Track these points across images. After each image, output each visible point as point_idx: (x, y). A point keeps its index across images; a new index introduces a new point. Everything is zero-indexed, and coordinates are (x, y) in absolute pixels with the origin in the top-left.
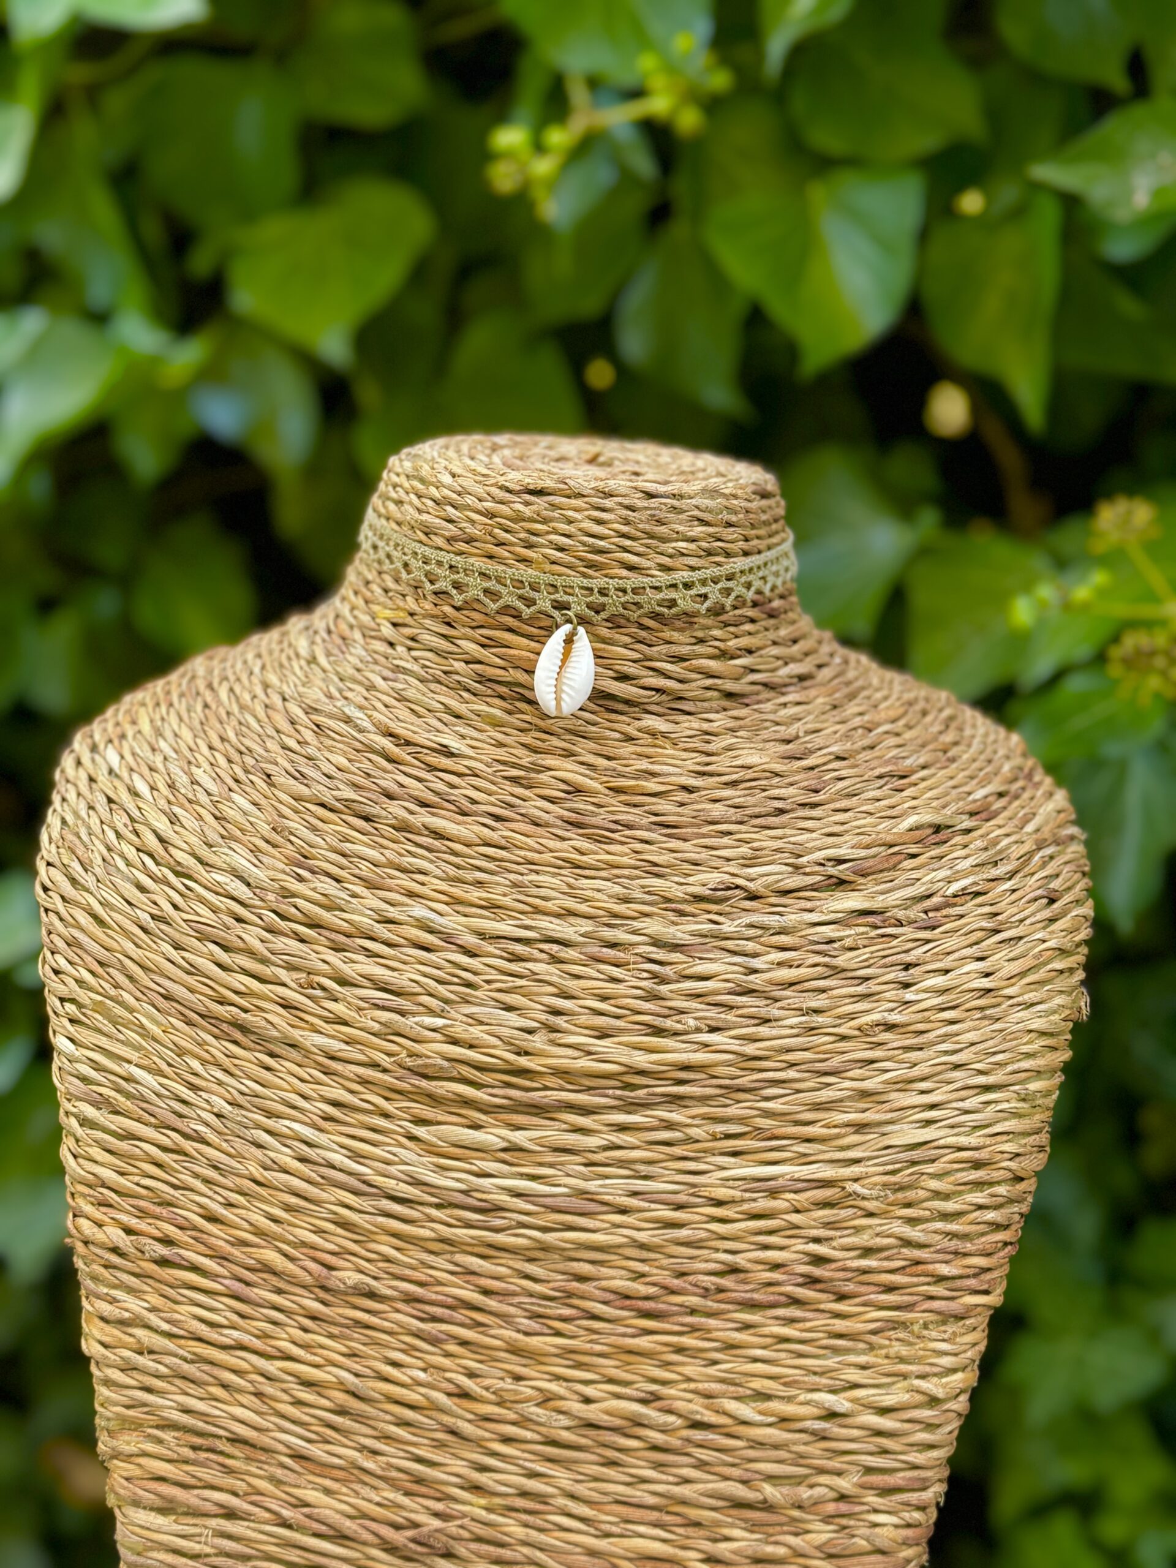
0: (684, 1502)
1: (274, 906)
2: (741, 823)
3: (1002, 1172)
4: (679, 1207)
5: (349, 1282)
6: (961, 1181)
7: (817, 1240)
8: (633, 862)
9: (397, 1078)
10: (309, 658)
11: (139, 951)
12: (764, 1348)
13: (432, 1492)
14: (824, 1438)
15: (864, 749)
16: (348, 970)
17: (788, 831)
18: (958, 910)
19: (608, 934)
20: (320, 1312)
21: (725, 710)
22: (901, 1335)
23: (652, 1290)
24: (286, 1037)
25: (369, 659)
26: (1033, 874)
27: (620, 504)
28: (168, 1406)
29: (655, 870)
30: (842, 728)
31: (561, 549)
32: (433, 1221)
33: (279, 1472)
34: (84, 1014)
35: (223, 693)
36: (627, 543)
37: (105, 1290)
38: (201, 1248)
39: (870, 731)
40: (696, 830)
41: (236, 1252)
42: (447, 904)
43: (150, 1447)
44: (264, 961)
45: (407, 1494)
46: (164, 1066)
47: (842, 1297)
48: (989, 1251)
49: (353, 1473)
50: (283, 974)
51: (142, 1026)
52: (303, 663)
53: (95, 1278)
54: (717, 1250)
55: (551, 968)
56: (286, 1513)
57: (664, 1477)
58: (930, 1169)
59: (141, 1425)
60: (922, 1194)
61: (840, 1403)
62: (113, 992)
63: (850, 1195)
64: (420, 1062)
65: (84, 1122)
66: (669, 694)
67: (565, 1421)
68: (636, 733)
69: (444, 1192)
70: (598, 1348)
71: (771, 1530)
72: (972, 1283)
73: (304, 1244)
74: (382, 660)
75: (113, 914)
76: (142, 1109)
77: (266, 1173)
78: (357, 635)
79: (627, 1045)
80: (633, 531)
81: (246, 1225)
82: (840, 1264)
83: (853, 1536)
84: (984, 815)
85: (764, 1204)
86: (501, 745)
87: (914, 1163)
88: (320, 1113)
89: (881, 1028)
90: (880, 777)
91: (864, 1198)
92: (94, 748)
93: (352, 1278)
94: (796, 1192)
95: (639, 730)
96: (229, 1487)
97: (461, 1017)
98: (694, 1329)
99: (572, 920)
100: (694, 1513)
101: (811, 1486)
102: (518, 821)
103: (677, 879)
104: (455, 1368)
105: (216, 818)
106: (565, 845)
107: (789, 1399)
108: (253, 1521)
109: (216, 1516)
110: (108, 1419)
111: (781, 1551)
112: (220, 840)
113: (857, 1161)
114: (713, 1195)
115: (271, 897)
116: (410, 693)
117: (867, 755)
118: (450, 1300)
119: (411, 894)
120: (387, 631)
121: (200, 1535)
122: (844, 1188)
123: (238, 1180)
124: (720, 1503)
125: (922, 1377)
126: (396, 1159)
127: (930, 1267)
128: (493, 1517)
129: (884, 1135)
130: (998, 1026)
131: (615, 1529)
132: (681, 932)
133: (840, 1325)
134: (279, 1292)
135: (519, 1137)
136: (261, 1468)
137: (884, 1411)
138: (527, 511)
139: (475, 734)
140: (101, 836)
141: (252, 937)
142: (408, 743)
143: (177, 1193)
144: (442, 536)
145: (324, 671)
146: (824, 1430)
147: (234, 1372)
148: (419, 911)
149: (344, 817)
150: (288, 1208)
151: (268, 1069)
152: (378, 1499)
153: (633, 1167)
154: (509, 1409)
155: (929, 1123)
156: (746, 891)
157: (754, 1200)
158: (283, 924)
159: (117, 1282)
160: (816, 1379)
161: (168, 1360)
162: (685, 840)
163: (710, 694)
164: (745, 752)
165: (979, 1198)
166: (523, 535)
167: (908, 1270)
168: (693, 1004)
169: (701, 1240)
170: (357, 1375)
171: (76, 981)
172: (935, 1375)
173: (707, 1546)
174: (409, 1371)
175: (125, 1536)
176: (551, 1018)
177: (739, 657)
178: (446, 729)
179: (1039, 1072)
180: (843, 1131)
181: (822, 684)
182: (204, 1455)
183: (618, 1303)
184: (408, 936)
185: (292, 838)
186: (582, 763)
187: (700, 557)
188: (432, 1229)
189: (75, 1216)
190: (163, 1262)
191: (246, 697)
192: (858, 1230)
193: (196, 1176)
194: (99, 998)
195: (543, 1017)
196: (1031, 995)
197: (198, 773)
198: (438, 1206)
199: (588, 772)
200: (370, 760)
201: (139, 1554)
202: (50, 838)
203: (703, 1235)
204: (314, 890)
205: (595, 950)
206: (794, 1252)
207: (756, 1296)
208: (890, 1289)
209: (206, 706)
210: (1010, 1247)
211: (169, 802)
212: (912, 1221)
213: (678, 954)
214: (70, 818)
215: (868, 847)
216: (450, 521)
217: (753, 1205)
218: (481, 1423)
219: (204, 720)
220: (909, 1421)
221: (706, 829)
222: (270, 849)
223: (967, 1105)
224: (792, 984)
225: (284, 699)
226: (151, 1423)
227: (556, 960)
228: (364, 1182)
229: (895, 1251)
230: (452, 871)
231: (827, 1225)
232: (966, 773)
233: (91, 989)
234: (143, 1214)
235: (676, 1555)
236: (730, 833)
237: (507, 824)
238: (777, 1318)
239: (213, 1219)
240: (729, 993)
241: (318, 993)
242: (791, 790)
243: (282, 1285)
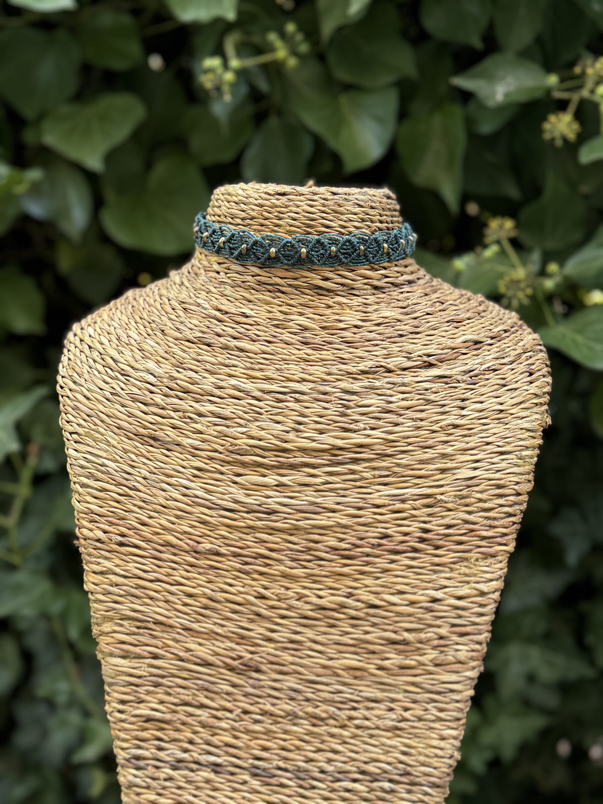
0: (368, 642)
1: (167, 384)
2: (383, 341)
3: (511, 490)
4: (360, 509)
5: (207, 548)
6: (492, 494)
7: (425, 522)
8: (333, 358)
9: (226, 456)
10: (180, 283)
11: (106, 409)
12: (402, 571)
13: (249, 643)
14: (432, 611)
15: (440, 311)
16: (202, 409)
17: (404, 344)
18: (486, 377)
19: (322, 388)
20: (194, 562)
21: (374, 294)
22: (466, 564)
23: (348, 546)
24: (174, 441)
25: (207, 280)
26: (521, 363)
27: (321, 198)
28: (125, 609)
29: (343, 361)
30: (430, 303)
31: (294, 220)
32: (245, 519)
33: (177, 636)
34: (81, 438)
35: (141, 301)
36: (324, 215)
37: (95, 559)
38: (138, 537)
39: (443, 303)
40: (361, 344)
41: (155, 538)
42: (247, 379)
43: (117, 628)
44: (163, 409)
45: (238, 644)
46: (118, 458)
47: (437, 547)
48: (506, 526)
49: (212, 635)
50: (172, 414)
51: (108, 441)
52: (177, 286)
53: (89, 555)
54: (377, 528)
55: (296, 405)
56: (181, 654)
57: (357, 631)
58: (476, 489)
59: (113, 619)
60: (473, 500)
61: (439, 594)
62: (94, 427)
63: (439, 501)
64: (236, 448)
65: (83, 485)
66: (347, 287)
67: (308, 607)
68: (332, 304)
69: (250, 505)
70: (323, 573)
71: (408, 654)
72: (499, 540)
73: (185, 532)
74: (214, 280)
75: (94, 394)
76: (109, 478)
77: (167, 502)
78: (202, 271)
79: (332, 437)
80: (327, 210)
81: (158, 526)
82: (435, 532)
83: (446, 655)
84: (497, 339)
85: (399, 506)
86: (270, 312)
87: (469, 487)
88: (191, 474)
89: (451, 427)
90: (448, 322)
91: (446, 502)
92: (82, 329)
93: (208, 546)
94: (414, 500)
95: (334, 303)
96: (154, 645)
97: (254, 427)
98: (368, 564)
99: (305, 383)
100: (371, 647)
101: (426, 633)
102: (278, 343)
103: (353, 365)
104: (257, 585)
105: (140, 350)
106: (301, 352)
107: (414, 594)
108: (166, 659)
109: (148, 658)
110: (97, 618)
111: (413, 663)
112: (141, 359)
113: (442, 486)
114: (375, 503)
115: (165, 380)
116: (227, 292)
117: (442, 313)
118: (254, 554)
119: (230, 376)
120: (216, 267)
121: (141, 667)
122: (436, 498)
123: (154, 506)
124: (383, 642)
125: (478, 582)
126: (227, 492)
127: (478, 533)
128: (277, 653)
129: (454, 474)
130: (507, 426)
131: (334, 656)
132: (356, 386)
133: (437, 560)
134: (175, 555)
135: (284, 480)
136: (169, 635)
137: (460, 598)
138: (277, 203)
139: (258, 308)
140: (86, 362)
141: (158, 399)
142: (227, 313)
143: (127, 514)
144: (239, 218)
145: (187, 288)
146: (431, 607)
147: (156, 591)
148: (233, 382)
149: (198, 345)
150: (178, 517)
151: (167, 456)
152: (223, 646)
153: (337, 491)
154: (283, 603)
155: (475, 469)
156: (386, 368)
157: (394, 505)
158: (171, 392)
159: (99, 555)
160: (427, 584)
161: (124, 588)
162: (357, 349)
163: (366, 287)
164: (384, 311)
165: (501, 501)
166: (276, 214)
167: (468, 535)
168: (363, 418)
169: (370, 523)
170: (213, 591)
171: (77, 424)
172: (483, 582)
173: (379, 662)
174: (236, 588)
175: (106, 670)
176: (297, 426)
177: (380, 270)
178: (244, 307)
179: (526, 447)
180: (435, 472)
181: (419, 285)
182: (141, 631)
183: (332, 553)
184: (229, 393)
185: (174, 356)
186: (308, 318)
187: (359, 222)
188: (244, 522)
189: (79, 528)
190: (121, 544)
191: (152, 301)
192: (443, 517)
193: (135, 505)
194: (87, 430)
195: (293, 425)
196: (522, 413)
197: (131, 333)
198: (247, 512)
199: (311, 321)
200: (209, 321)
201: (113, 678)
202: (63, 365)
203: (370, 520)
204: (185, 376)
205: (316, 396)
206: (414, 527)
207: (397, 547)
208: (460, 543)
209: (133, 307)
210: (516, 525)
211: (117, 346)
212: (470, 513)
213: (355, 396)
214: (72, 357)
215: (442, 349)
216: (243, 211)
217: (394, 506)
218: (271, 610)
219: (132, 312)
220: (471, 602)
221: (367, 344)
222: (164, 361)
223: (494, 460)
224: (408, 408)
225: (169, 300)
226: (117, 618)
227: (297, 401)
228: (213, 503)
229: (461, 526)
230: (249, 365)
231: (429, 515)
232: (489, 322)
233: (84, 427)
234: (111, 524)
235: (363, 666)
236: (377, 345)
237: (274, 344)
238: (407, 557)
239: (144, 524)
240: (379, 413)
241: (188, 420)
242: (407, 327)
243: (176, 551)
